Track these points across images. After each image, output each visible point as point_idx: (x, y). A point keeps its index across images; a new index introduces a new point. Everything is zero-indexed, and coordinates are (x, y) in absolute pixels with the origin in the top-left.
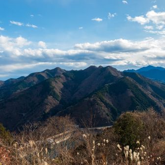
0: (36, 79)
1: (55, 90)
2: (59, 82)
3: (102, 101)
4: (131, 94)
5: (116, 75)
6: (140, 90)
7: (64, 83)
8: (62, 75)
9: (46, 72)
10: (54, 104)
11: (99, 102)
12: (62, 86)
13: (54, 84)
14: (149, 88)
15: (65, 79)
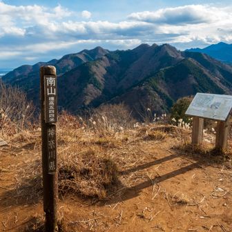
0: (71, 63)
1: (95, 76)
2: (100, 67)
3: (155, 90)
4: (194, 81)
5: (175, 56)
6: (206, 76)
7: (108, 67)
8: (104, 57)
9: (83, 53)
10: (96, 94)
11: (152, 91)
12: (105, 72)
13: (94, 69)
14: (218, 73)
15: (108, 62)
